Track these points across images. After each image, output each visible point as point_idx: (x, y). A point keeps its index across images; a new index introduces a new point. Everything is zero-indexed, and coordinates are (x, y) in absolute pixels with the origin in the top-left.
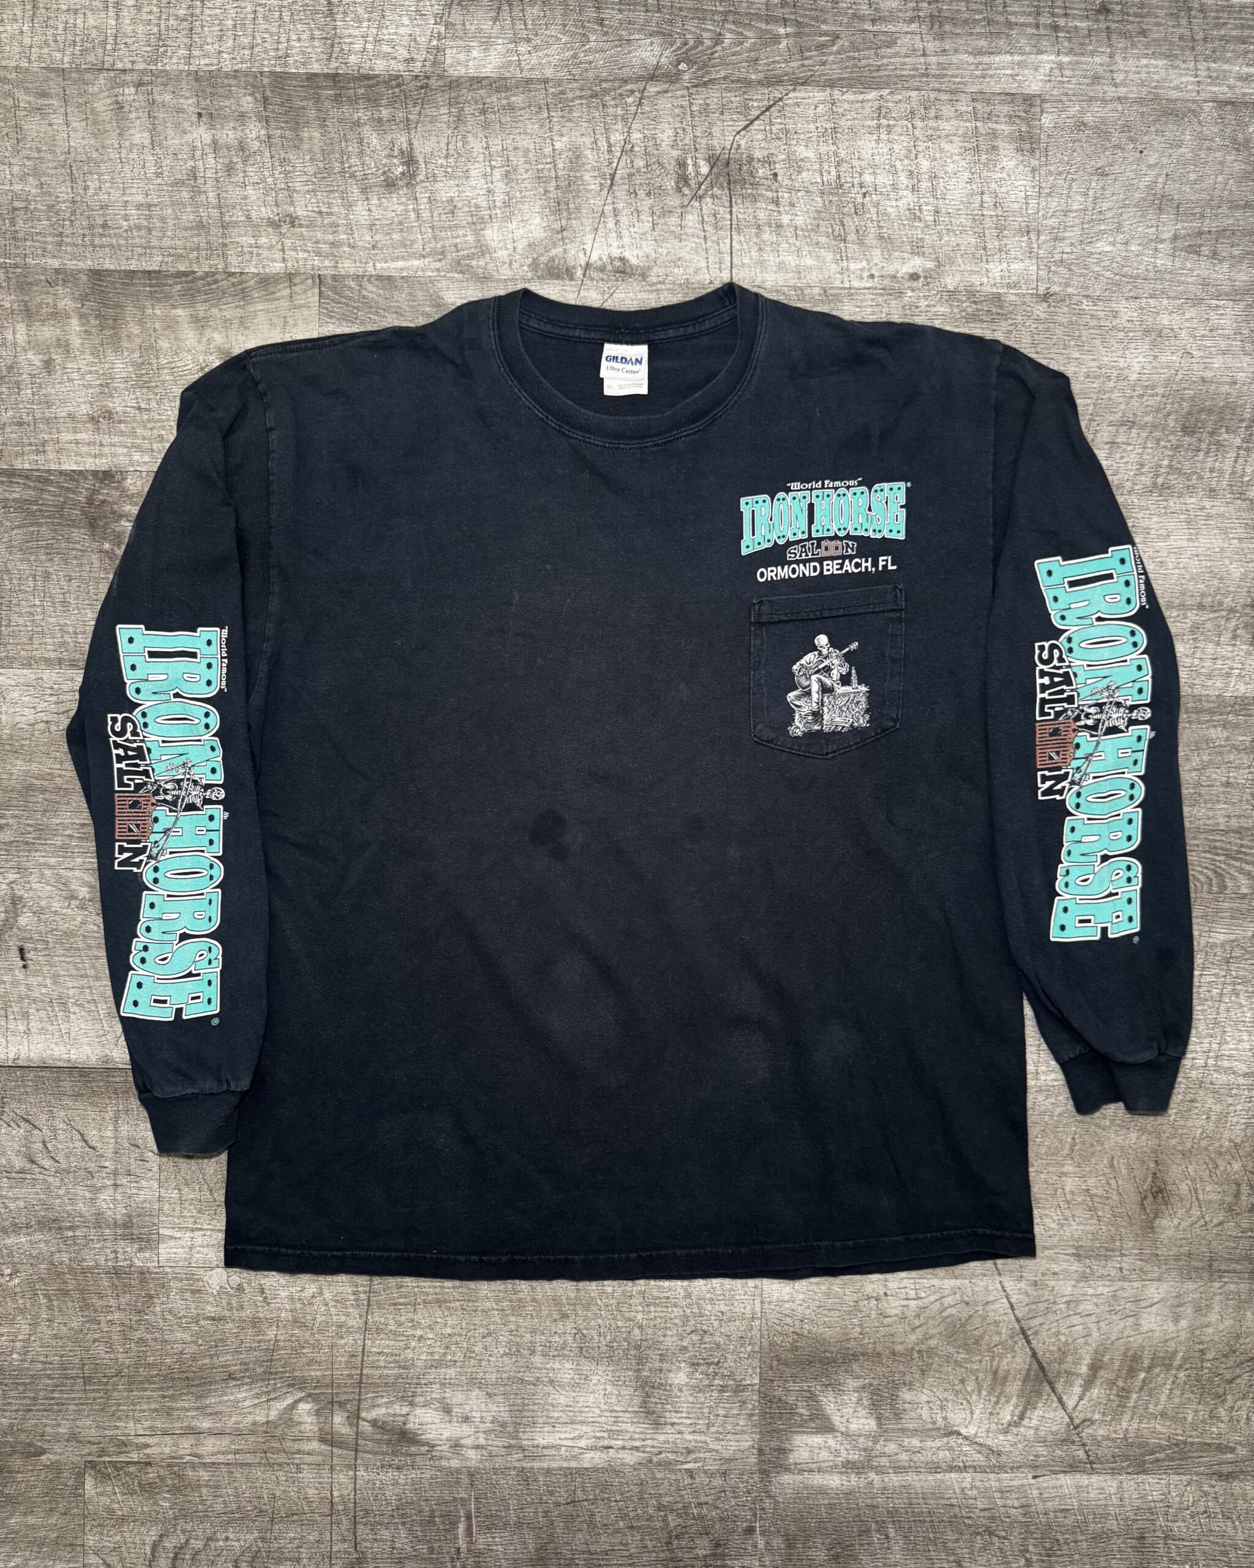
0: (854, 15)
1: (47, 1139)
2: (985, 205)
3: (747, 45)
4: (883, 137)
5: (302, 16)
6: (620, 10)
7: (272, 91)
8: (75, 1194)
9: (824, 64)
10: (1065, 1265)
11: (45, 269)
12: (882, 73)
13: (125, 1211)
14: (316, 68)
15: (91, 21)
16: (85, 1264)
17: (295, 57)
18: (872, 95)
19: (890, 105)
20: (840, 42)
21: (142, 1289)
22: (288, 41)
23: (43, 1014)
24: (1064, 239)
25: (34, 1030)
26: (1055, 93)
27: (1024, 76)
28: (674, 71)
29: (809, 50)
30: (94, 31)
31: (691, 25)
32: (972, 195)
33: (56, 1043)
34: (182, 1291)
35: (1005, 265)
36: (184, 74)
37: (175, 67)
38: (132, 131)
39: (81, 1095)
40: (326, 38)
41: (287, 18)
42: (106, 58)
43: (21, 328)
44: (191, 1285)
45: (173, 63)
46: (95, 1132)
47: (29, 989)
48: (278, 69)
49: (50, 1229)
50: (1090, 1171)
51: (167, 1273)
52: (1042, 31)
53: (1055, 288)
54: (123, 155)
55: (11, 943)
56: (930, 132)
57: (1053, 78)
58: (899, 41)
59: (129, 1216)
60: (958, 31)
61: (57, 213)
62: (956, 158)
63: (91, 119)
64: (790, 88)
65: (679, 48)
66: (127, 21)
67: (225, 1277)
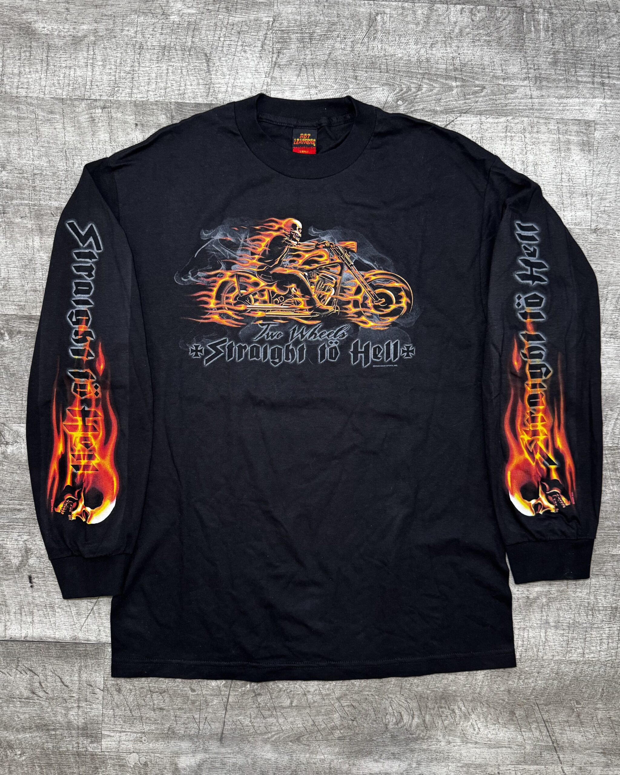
0: (494, 76)
1: (42, 681)
2: (563, 180)
3: (435, 91)
4: (509, 142)
5: (193, 71)
6: (366, 71)
7: (176, 113)
8: (56, 711)
9: (477, 102)
10: (597, 759)
11: (50, 207)
12: (508, 108)
13: (83, 721)
14: (200, 100)
15: (78, 73)
16: (61, 749)
17: (189, 94)
18: (503, 119)
19: (512, 125)
20: (485, 91)
21: (92, 764)
22: (185, 85)
23: (41, 612)
24: (606, 199)
25: (36, 621)
26: (602, 119)
27: (585, 110)
28: (395, 104)
29: (469, 94)
30: (80, 78)
31: (405, 80)
32: (556, 174)
33: (48, 629)
34: (114, 765)
35: (573, 213)
36: (128, 102)
37: (123, 99)
38: (100, 133)
39: (61, 657)
40: (206, 84)
41: (185, 73)
42: (86, 93)
43: (37, 239)
44: (119, 762)
45: (123, 96)
46: (68, 677)
47: (34, 599)
48: (179, 101)
49: (42, 730)
50: (612, 707)
51: (106, 755)
52: (596, 86)
53: (601, 226)
54: (94, 146)
55: (25, 574)
56: (534, 140)
57: (601, 112)
58: (518, 91)
59: (85, 723)
60: (550, 85)
61: (57, 177)
62: (548, 154)
63: (78, 126)
64: (458, 115)
65: (398, 93)
66: (98, 73)
67: (137, 758)
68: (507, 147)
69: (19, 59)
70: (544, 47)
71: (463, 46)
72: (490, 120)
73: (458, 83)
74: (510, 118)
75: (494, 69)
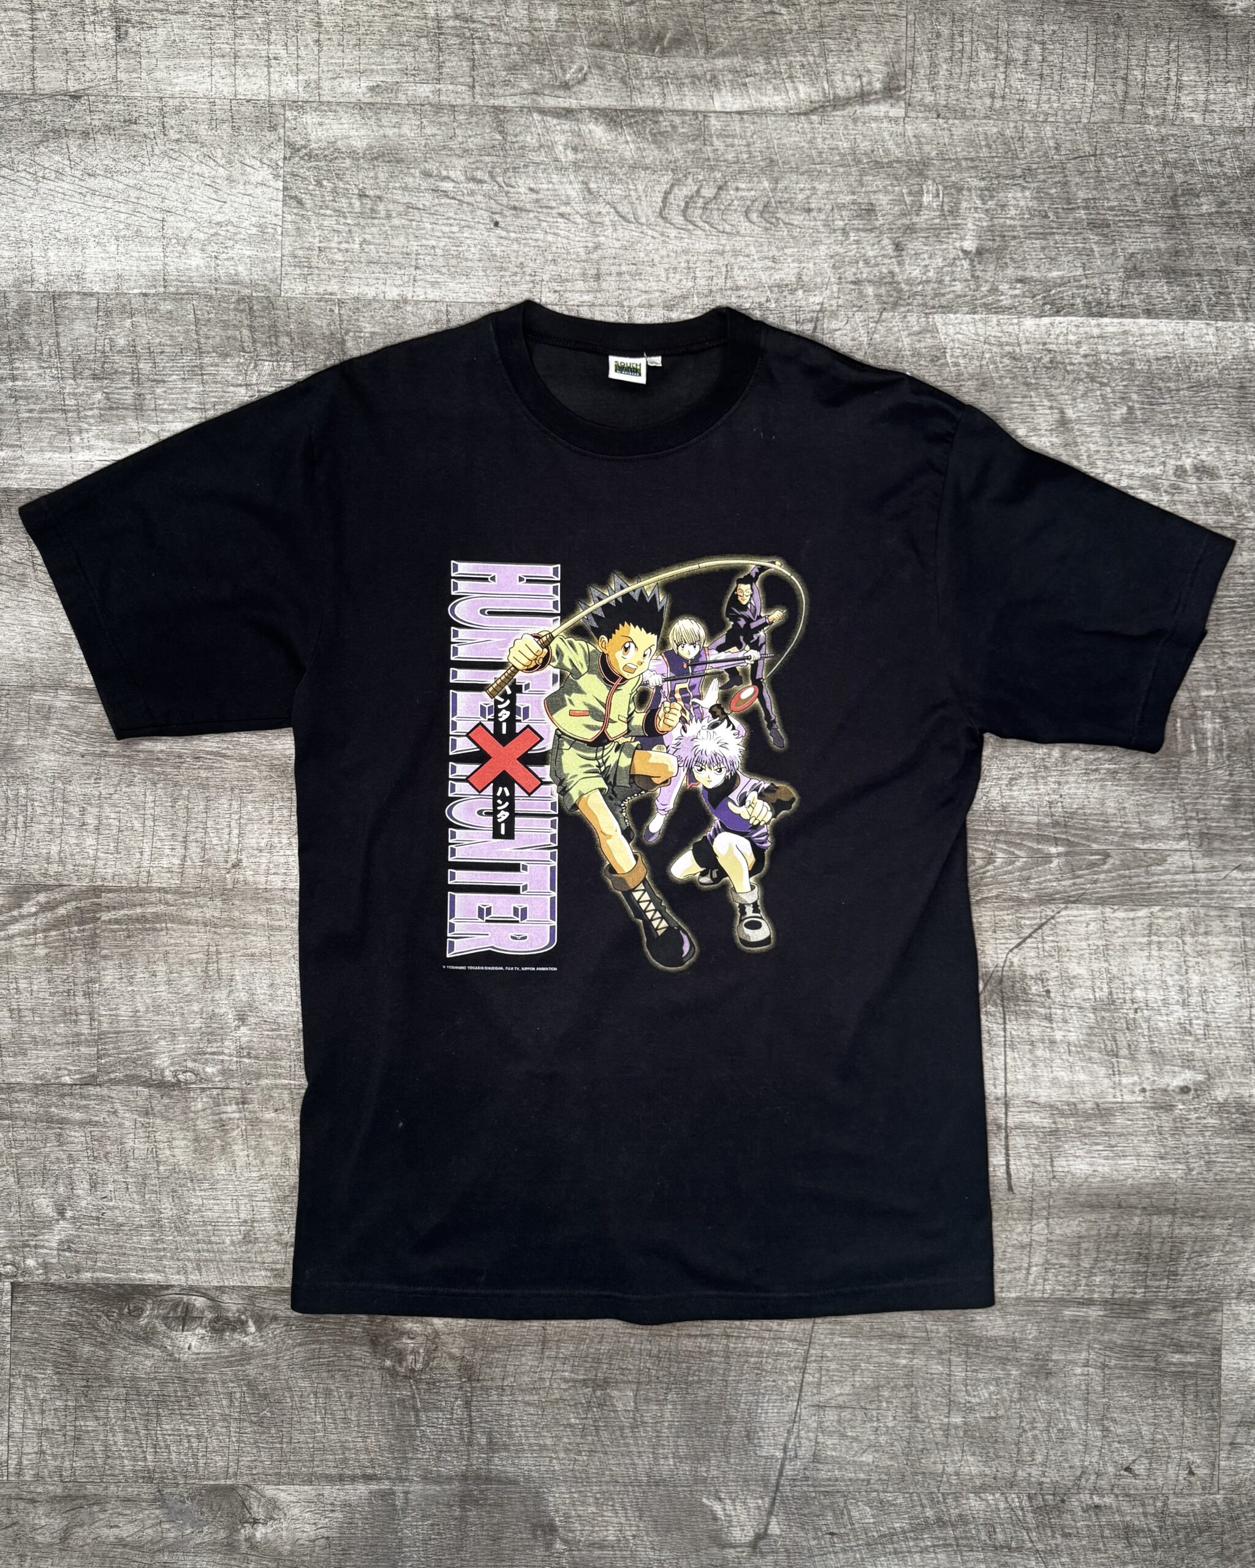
68: (1152, 961)
69: (270, 822)
70: (1216, 780)
71: (1067, 782)
72: (1121, 914)
73: (1061, 849)
74: (1156, 909)
75: (1125, 822)
